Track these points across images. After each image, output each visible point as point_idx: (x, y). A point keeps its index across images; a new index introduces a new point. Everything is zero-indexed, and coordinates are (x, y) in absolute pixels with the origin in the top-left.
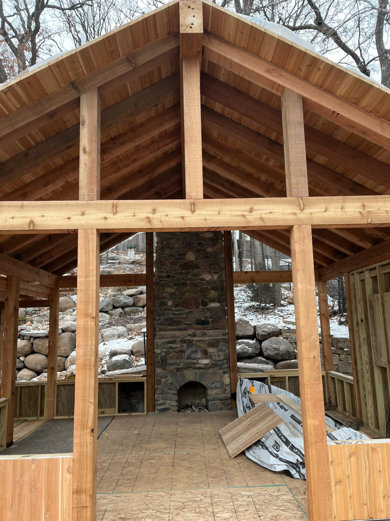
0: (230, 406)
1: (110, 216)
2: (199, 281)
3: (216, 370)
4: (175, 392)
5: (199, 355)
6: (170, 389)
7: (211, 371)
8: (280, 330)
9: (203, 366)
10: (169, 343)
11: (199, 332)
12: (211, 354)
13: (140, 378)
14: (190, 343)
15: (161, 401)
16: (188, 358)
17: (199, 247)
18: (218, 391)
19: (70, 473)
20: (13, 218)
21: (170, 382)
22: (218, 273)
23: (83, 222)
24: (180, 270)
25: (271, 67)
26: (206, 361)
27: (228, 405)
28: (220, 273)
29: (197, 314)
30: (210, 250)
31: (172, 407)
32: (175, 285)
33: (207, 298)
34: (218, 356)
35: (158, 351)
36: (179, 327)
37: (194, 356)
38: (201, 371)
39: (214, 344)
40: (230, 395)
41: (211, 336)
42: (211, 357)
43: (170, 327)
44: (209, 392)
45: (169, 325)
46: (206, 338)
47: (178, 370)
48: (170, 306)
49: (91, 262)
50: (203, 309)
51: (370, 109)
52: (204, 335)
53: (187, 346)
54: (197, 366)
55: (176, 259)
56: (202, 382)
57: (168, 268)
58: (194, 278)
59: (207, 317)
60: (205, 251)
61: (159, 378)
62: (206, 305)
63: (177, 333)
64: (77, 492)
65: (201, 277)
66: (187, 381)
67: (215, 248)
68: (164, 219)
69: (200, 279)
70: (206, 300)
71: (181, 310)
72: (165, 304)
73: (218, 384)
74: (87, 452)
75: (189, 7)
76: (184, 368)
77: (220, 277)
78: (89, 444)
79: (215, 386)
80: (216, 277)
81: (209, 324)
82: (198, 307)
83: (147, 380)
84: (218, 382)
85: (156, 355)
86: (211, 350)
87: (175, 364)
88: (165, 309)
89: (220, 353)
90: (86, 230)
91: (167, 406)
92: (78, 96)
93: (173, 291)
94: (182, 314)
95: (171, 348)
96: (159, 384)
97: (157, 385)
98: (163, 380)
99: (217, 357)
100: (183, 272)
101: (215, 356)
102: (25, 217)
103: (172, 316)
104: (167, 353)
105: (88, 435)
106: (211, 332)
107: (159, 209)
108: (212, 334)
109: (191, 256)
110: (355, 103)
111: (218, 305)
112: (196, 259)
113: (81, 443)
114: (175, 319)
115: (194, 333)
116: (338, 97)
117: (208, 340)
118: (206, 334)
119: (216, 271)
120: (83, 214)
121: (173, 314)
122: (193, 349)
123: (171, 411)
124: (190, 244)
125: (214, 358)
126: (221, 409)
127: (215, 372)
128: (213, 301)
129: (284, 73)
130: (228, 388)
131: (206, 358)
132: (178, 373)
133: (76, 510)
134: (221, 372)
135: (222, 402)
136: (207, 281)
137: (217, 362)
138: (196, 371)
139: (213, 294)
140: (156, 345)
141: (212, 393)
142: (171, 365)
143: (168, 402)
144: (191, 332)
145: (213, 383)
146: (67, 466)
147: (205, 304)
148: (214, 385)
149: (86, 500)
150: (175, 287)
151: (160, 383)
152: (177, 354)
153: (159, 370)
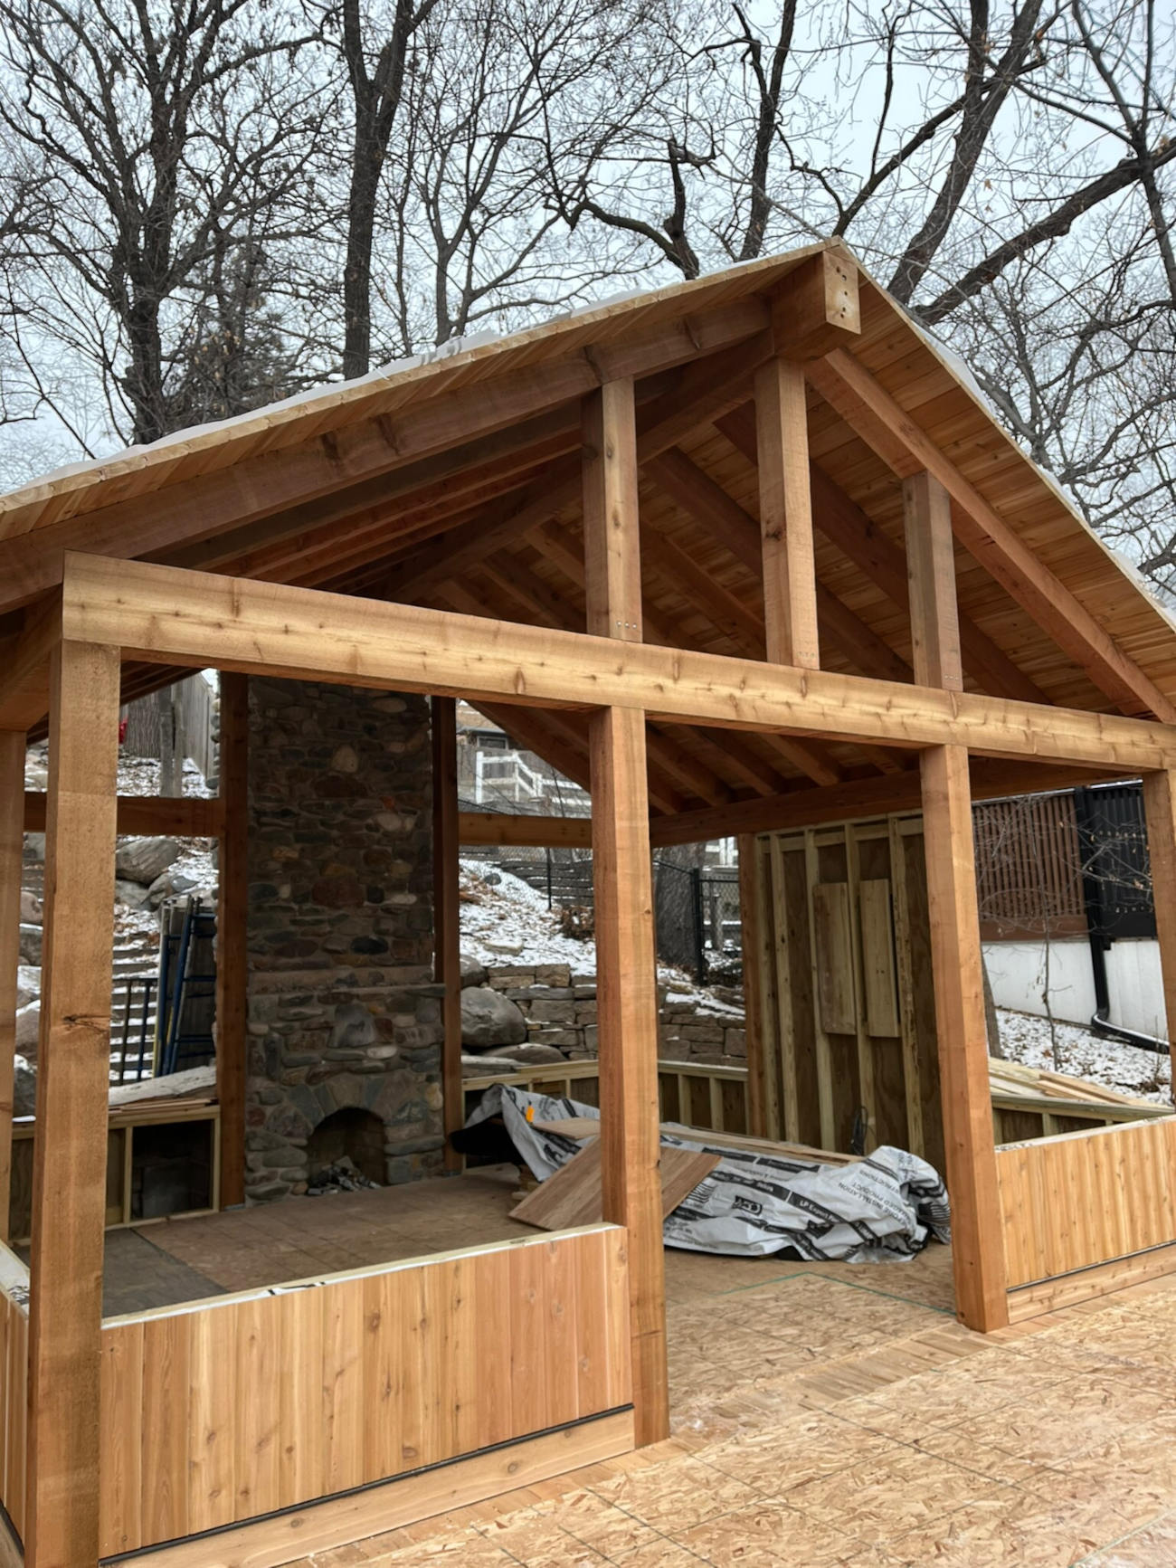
0: (441, 1166)
1: (668, 683)
2: (365, 831)
3: (408, 1072)
4: (304, 1142)
5: (370, 1035)
6: (290, 1135)
7: (397, 1076)
8: (486, 968)
9: (380, 1064)
10: (293, 1003)
11: (363, 974)
12: (403, 1031)
13: (200, 1110)
14: (343, 1003)
15: (262, 1172)
16: (344, 1044)
17: (366, 737)
18: (416, 1128)
19: (624, 1261)
20: (480, 659)
21: (291, 1114)
22: (415, 813)
23: (621, 690)
24: (314, 796)
25: (908, 423)
26: (387, 1052)
27: (437, 1163)
28: (419, 812)
29: (359, 923)
30: (397, 748)
31: (291, 1185)
32: (299, 839)
33: (384, 879)
34: (421, 1034)
35: (259, 1028)
36: (311, 959)
37: (357, 1037)
38: (373, 1077)
39: (407, 1003)
40: (441, 1137)
41: (396, 984)
42: (400, 1040)
43: (283, 960)
44: (392, 1133)
45: (280, 953)
46: (384, 990)
47: (313, 1078)
48: (285, 900)
49: (638, 784)
50: (375, 910)
51: (1034, 545)
52: (378, 980)
53: (337, 1011)
54: (366, 1064)
55: (305, 764)
56: (375, 1109)
57: (282, 790)
58: (355, 822)
59: (386, 933)
60: (382, 748)
61: (256, 1104)
62: (381, 899)
63: (307, 977)
64: (638, 1303)
65: (370, 821)
66: (336, 1109)
67: (409, 745)
68: (759, 703)
69: (369, 827)
70: (381, 886)
71: (316, 912)
72: (274, 892)
73: (415, 1111)
74: (651, 1211)
75: (838, 270)
76: (329, 1074)
77: (418, 825)
78: (654, 1195)
79: (409, 1117)
80: (409, 823)
81: (386, 949)
82: (359, 905)
83: (223, 1115)
84: (416, 1105)
85: (253, 1038)
86: (402, 1021)
87: (306, 1062)
88: (272, 908)
89: (426, 1028)
90: (626, 708)
91: (277, 1183)
92: (597, 385)
93: (295, 855)
94: (321, 922)
95: (300, 1018)
96: (260, 1122)
97: (251, 1124)
98: (269, 1110)
99: (418, 1039)
100: (327, 803)
101: (413, 1035)
102: (505, 661)
103: (292, 928)
104: (285, 1034)
105: (653, 1173)
106: (395, 973)
107: (752, 681)
108: (397, 979)
109: (346, 761)
110: (1016, 527)
111: (411, 899)
112: (360, 769)
113: (640, 1193)
114: (299, 937)
115: (352, 976)
116: (993, 510)
117: (391, 995)
118: (382, 978)
119: (409, 808)
120: (620, 672)
121: (294, 922)
122: (355, 1019)
123: (288, 1195)
124: (341, 726)
125: (410, 1040)
126: (418, 1177)
127: (407, 1081)
128: (399, 887)
129: (925, 442)
130: (438, 1120)
131: (387, 1043)
132: (312, 1089)
133: (637, 1342)
134: (422, 1077)
135: (423, 1156)
136: (386, 834)
137: (417, 1052)
138: (359, 1078)
139: (402, 868)
140: (256, 1009)
141: (399, 1135)
142: (297, 1064)
143: (281, 1170)
144: (344, 972)
145: (402, 1110)
146: (618, 1247)
147: (376, 896)
148: (405, 1114)
149: (655, 1315)
150: (298, 846)
151: (258, 1117)
152: (312, 1036)
153: (260, 1084)
